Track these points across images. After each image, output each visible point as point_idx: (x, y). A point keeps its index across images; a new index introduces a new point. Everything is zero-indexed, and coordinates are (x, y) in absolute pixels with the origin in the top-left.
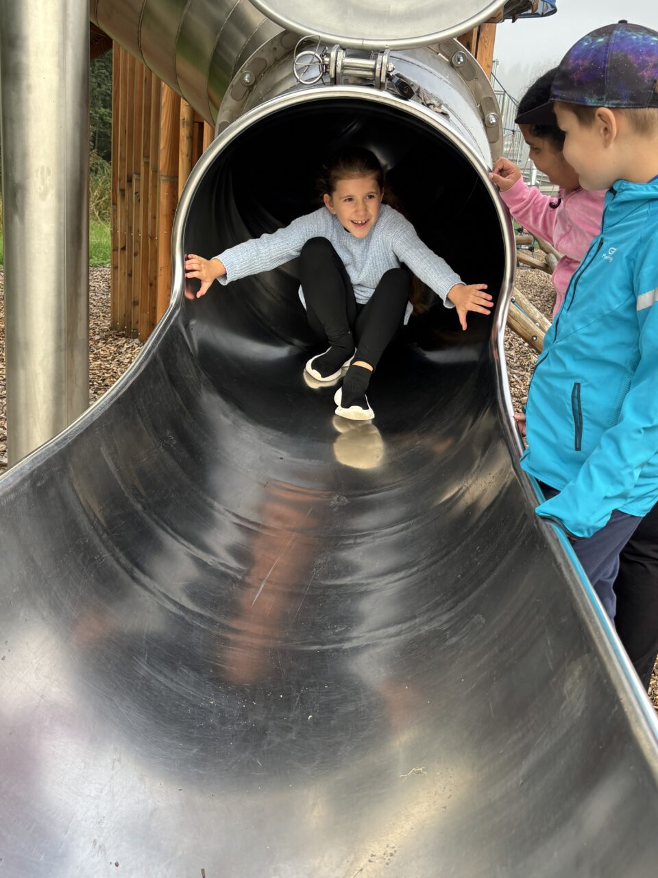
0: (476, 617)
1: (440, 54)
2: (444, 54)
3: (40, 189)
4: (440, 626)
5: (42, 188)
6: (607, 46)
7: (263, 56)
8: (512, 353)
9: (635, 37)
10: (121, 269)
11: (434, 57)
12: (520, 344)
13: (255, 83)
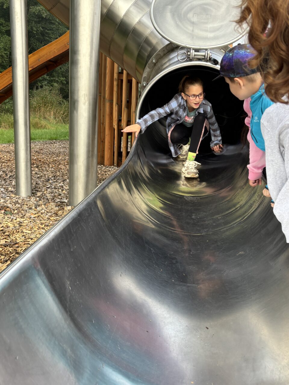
1: (222, 50)
2: (223, 50)
5: (84, 101)
6: (233, 57)
7: (160, 53)
9: (241, 52)
11: (220, 51)
13: (157, 62)
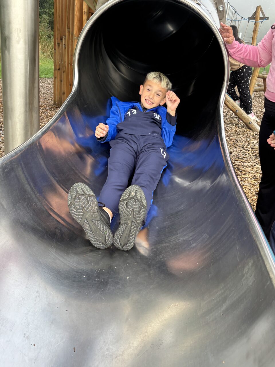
0: (205, 235)
3: (17, 38)
4: (188, 238)
5: (18, 38)
8: (227, 118)
10: (58, 78)
12: (231, 114)
